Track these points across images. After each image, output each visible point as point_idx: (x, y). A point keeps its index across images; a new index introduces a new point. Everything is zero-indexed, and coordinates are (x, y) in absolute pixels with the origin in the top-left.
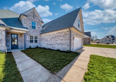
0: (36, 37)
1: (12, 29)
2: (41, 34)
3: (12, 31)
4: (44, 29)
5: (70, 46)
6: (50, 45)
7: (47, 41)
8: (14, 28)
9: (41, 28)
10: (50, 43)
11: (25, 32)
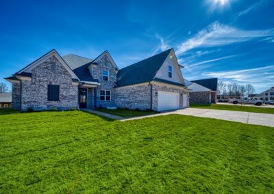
0: (108, 93)
1: (84, 83)
2: (115, 87)
3: (84, 85)
4: (120, 79)
5: (151, 103)
6: (128, 103)
7: (124, 98)
8: (86, 82)
9: (115, 78)
10: (127, 100)
11: (95, 86)
